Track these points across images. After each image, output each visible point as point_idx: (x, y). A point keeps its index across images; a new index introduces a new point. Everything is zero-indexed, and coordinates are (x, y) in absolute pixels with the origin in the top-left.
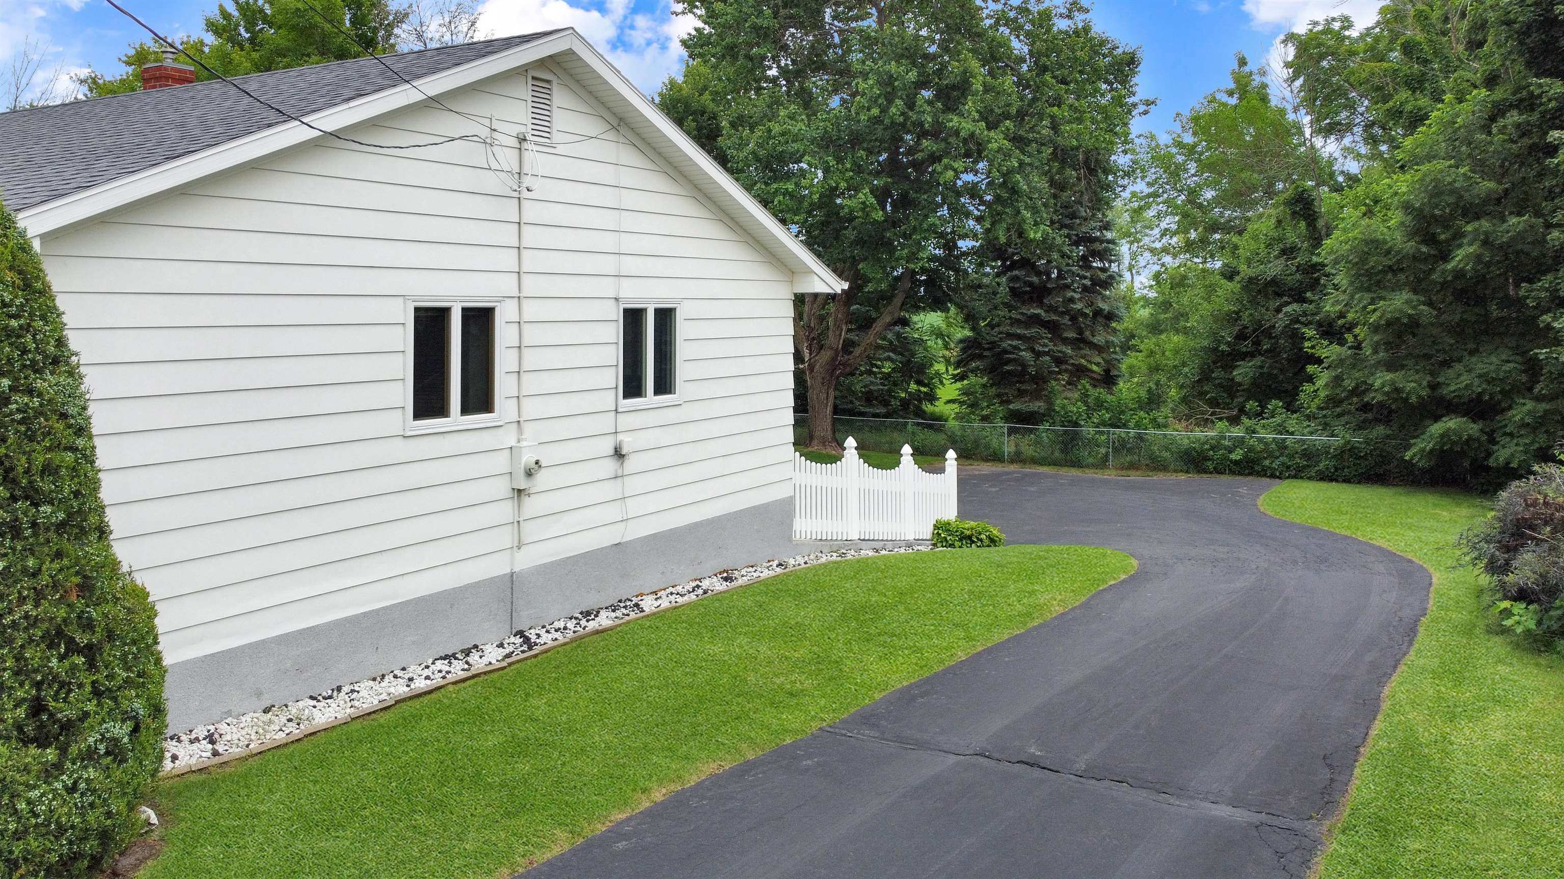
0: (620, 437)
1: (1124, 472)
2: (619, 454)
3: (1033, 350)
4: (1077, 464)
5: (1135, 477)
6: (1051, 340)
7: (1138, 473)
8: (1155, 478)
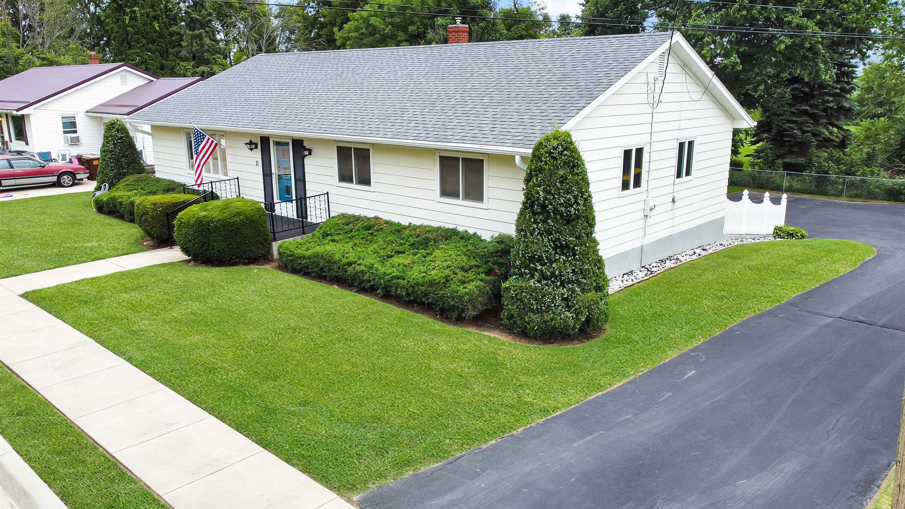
0: (675, 194)
1: (851, 199)
2: (673, 201)
3: (801, 129)
4: (824, 193)
5: (858, 202)
6: (812, 124)
7: (860, 200)
8: (870, 203)
